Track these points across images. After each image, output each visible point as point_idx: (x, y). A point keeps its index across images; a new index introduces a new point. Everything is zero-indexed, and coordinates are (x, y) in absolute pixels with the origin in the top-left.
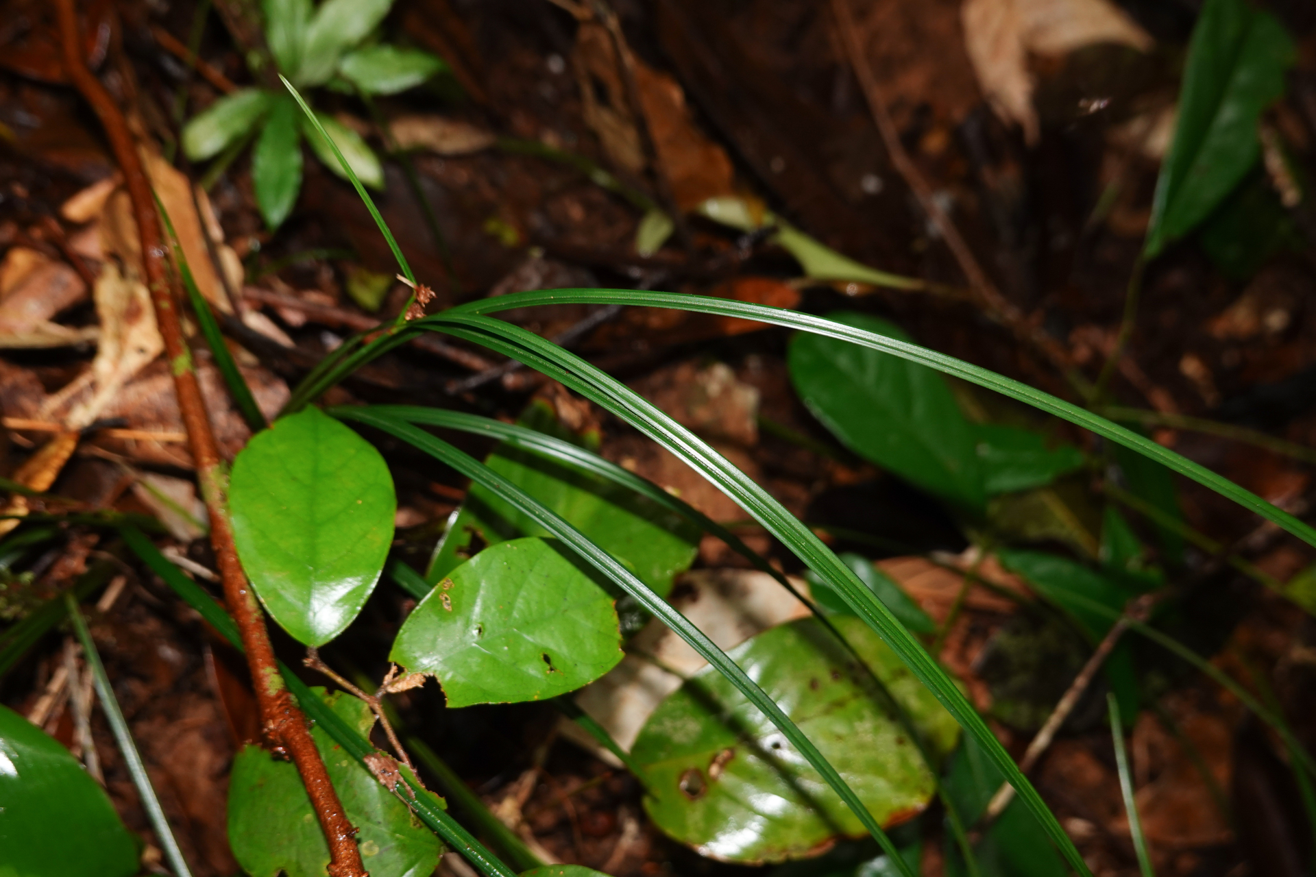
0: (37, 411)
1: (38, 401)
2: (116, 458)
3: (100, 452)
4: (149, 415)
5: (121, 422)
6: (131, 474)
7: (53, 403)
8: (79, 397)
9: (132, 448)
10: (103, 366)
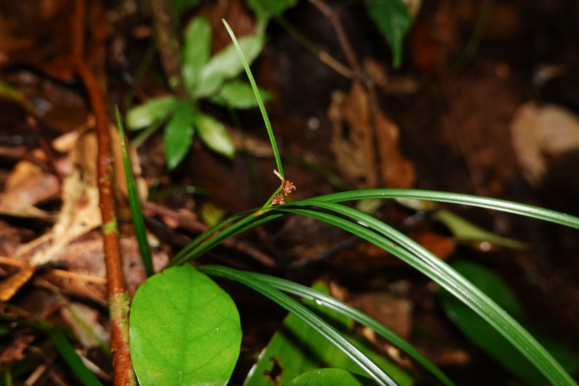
0: (13, 253)
1: (16, 247)
2: (55, 289)
3: (46, 284)
4: (81, 263)
5: (63, 266)
6: (62, 301)
7: (24, 249)
8: (41, 247)
9: (66, 283)
10: (59, 230)
